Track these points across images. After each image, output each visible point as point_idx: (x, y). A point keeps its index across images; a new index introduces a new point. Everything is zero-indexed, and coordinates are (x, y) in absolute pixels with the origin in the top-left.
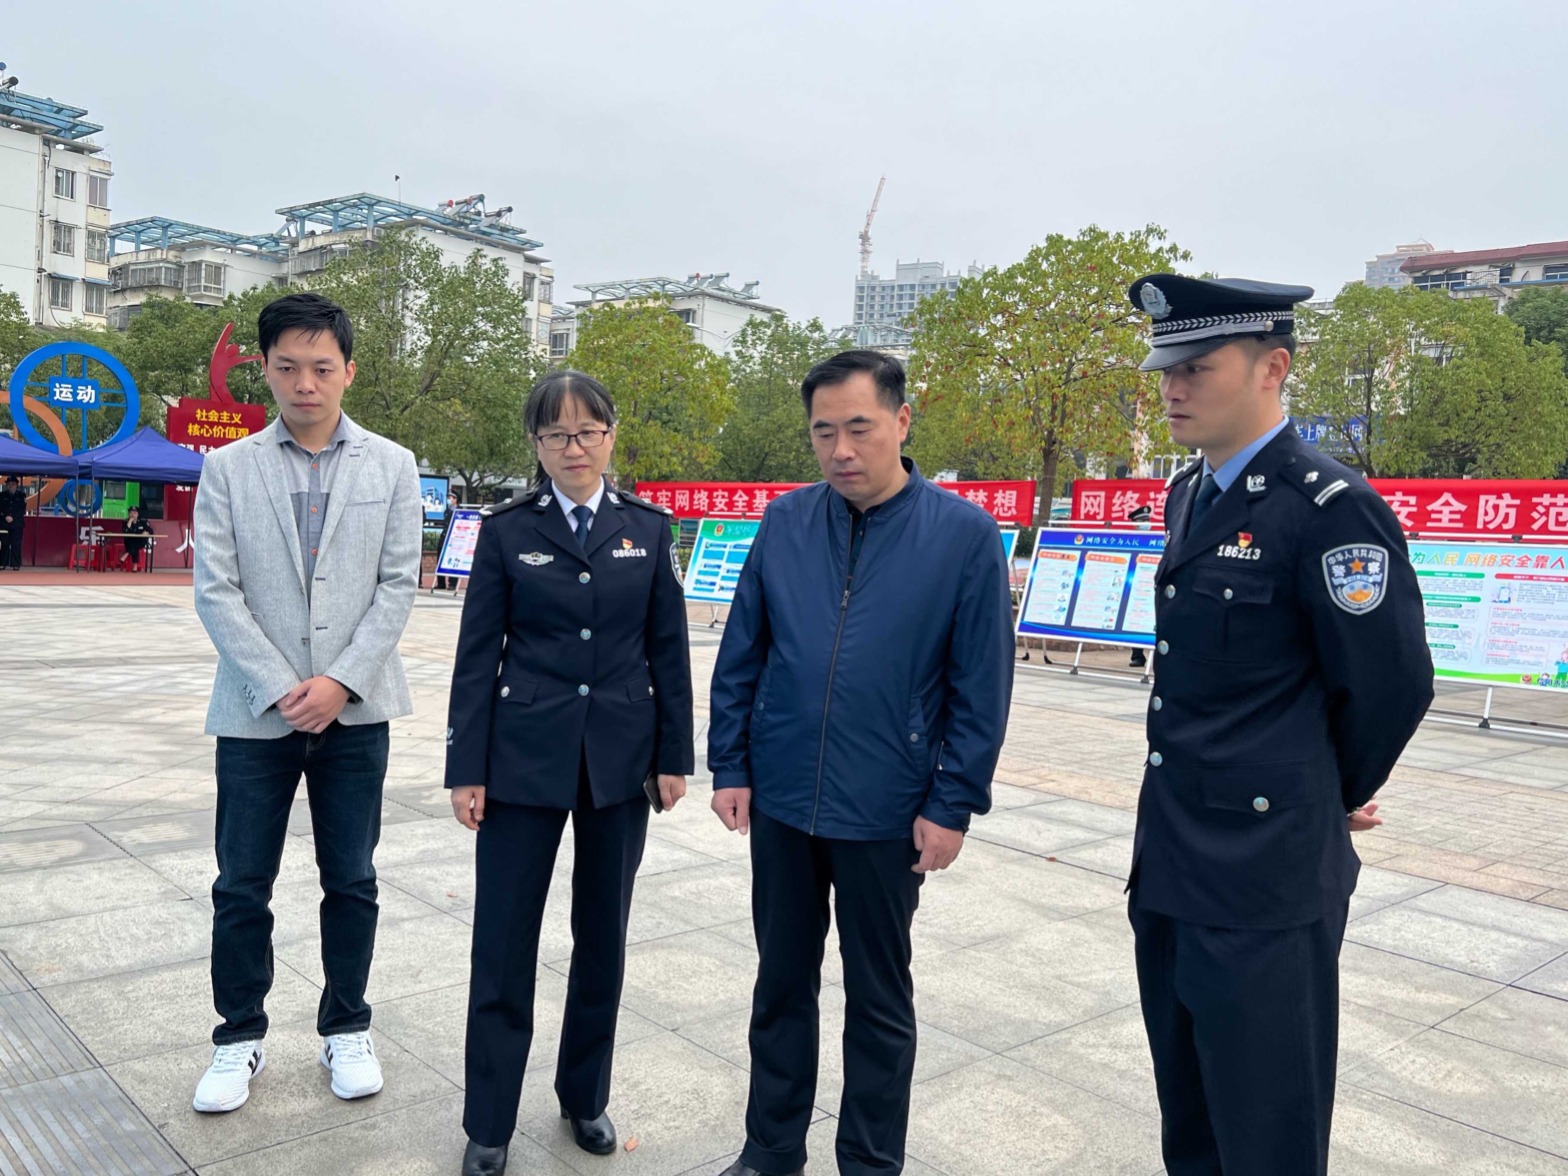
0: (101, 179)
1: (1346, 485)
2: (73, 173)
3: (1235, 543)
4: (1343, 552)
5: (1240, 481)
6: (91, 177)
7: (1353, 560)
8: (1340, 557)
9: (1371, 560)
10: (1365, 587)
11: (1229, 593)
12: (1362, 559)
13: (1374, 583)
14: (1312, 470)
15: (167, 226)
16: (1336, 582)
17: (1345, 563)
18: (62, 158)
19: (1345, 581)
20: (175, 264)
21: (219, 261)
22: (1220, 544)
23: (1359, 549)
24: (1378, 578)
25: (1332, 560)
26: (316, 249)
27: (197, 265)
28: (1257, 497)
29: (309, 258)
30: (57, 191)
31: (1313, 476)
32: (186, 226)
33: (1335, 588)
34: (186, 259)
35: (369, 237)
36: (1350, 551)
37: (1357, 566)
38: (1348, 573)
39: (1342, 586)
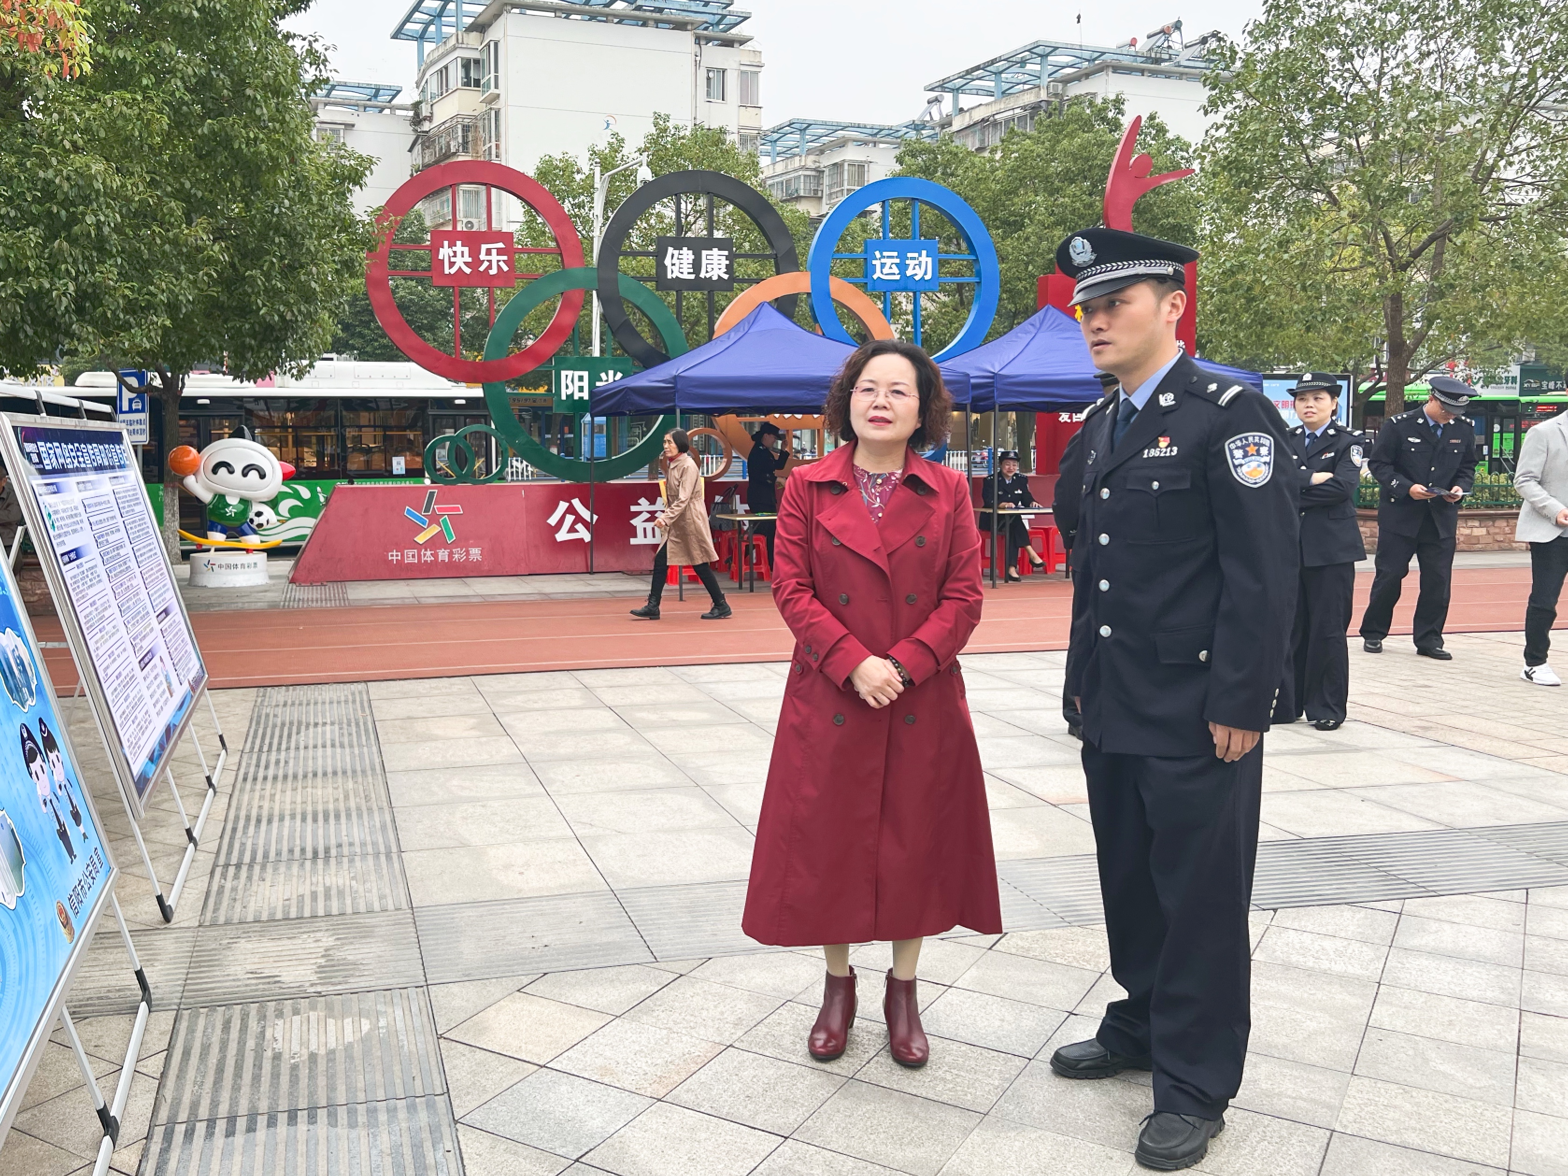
0: (752, 72)
1: (1240, 388)
2: (724, 71)
3: (1156, 446)
4: (1241, 439)
5: (1154, 399)
6: (742, 72)
7: (1249, 445)
8: (1239, 443)
9: (1263, 445)
10: (1259, 466)
11: (1156, 485)
12: (1255, 444)
13: (1265, 463)
14: (1211, 383)
15: (804, 128)
16: (1237, 462)
17: (1243, 447)
18: (715, 55)
19: (1243, 462)
20: (815, 170)
21: (862, 158)
22: (1144, 449)
23: (1253, 436)
24: (1267, 459)
25: (1233, 446)
26: (975, 124)
27: (837, 167)
28: (1169, 410)
29: (967, 136)
30: (708, 94)
31: (1213, 387)
32: (824, 124)
33: (1235, 467)
34: (826, 161)
35: (1043, 96)
36: (1246, 438)
37: (1252, 450)
38: (1245, 456)
39: (1241, 465)
